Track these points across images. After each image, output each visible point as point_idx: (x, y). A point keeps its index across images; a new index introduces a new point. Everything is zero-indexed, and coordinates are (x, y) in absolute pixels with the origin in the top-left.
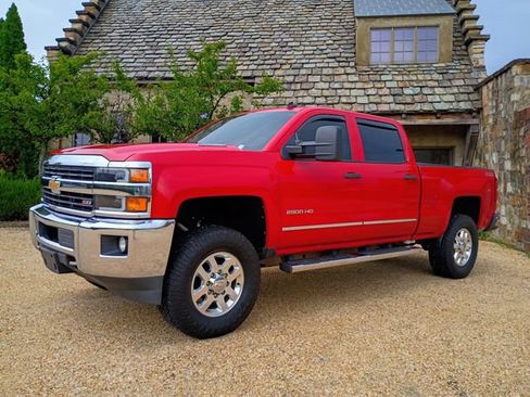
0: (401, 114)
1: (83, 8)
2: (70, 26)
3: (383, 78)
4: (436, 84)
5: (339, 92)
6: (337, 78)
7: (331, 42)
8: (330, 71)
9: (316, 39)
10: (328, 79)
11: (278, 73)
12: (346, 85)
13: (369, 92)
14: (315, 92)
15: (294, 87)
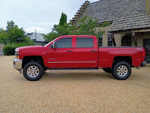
1: (80, 9)
2: (76, 14)
5: (136, 22)
6: (137, 17)
7: (140, 5)
8: (136, 15)
9: (135, 5)
10: (134, 18)
11: (120, 18)
12: (139, 19)
13: (146, 21)
14: (129, 23)
15: (123, 22)
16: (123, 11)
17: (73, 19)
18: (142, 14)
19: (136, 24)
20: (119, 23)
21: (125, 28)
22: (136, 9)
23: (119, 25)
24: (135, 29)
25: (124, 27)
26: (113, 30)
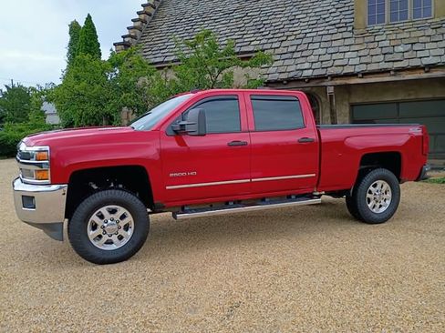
0: (389, 72)
2: (132, 24)
3: (377, 38)
4: (428, 39)
5: (334, 56)
6: (334, 43)
7: (334, 10)
8: (329, 38)
9: (321, 9)
10: (326, 45)
11: (284, 44)
12: (342, 49)
13: (361, 53)
14: (313, 58)
15: (296, 55)
16: (288, 22)
17: (127, 40)
18: (346, 35)
19: (337, 63)
20: (284, 57)
21: (306, 72)
22: (327, 20)
23: (287, 62)
24: (334, 77)
25: (302, 70)
26: (270, 78)
